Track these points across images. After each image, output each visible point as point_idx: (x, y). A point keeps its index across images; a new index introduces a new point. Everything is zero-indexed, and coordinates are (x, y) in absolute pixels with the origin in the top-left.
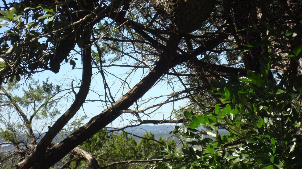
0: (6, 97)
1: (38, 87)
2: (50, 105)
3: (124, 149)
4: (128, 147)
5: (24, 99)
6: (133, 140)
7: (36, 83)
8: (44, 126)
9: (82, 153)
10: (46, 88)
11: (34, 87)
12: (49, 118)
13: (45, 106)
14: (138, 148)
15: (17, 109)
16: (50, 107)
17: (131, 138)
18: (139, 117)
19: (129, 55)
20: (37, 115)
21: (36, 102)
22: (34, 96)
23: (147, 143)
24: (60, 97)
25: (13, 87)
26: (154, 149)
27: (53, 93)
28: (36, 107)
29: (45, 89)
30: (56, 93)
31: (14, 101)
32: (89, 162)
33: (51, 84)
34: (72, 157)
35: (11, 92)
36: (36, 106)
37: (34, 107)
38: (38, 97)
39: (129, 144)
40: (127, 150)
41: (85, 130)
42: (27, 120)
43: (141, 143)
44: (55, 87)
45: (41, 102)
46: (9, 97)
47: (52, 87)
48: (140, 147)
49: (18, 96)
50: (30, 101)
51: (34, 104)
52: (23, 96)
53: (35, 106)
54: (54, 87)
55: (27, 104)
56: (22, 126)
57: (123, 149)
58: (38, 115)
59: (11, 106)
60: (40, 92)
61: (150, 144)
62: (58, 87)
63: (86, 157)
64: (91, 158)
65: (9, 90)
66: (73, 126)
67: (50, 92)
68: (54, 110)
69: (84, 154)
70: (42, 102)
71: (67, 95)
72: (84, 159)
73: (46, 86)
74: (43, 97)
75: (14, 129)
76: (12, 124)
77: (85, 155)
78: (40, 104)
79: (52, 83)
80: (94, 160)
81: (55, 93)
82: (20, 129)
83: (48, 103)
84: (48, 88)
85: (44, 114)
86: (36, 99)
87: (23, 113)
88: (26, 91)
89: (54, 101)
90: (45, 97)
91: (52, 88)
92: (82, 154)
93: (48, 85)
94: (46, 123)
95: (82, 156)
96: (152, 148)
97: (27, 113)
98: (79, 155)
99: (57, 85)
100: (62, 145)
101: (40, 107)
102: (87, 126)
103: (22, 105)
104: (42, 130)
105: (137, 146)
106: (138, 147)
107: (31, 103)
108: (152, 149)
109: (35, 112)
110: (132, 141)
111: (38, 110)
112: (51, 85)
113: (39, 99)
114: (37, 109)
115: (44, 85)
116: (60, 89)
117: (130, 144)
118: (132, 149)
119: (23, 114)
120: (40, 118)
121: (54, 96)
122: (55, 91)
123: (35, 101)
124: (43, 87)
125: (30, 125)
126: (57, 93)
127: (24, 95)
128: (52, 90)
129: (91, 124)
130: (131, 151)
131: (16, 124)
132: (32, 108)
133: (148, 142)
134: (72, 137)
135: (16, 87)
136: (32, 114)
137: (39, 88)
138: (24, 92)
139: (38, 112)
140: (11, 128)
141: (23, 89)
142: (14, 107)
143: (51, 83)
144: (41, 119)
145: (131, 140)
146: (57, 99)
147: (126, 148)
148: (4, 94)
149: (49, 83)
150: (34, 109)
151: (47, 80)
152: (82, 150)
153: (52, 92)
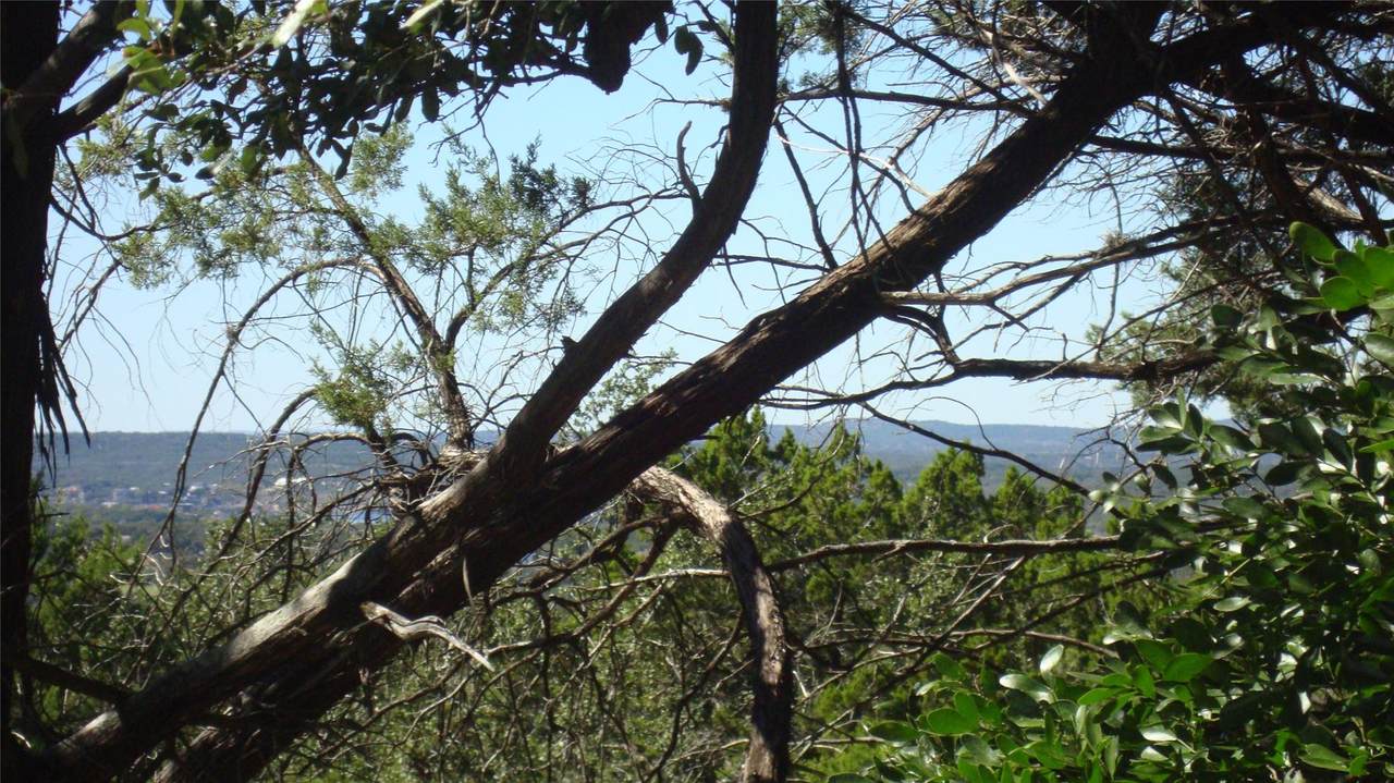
0: (344, 225)
1: (492, 185)
2: (541, 269)
3: (843, 515)
4: (861, 504)
5: (426, 237)
6: (884, 471)
7: (482, 164)
8: (512, 367)
9: (685, 493)
10: (527, 189)
11: (473, 184)
12: (533, 330)
13: (522, 272)
14: (905, 511)
15: (392, 283)
16: (539, 278)
17: (874, 464)
18: (948, 343)
19: (916, 49)
20: (481, 313)
21: (479, 251)
22: (472, 226)
23: (947, 492)
24: (588, 237)
25: (378, 181)
26: (982, 523)
27: (559, 214)
28: (476, 277)
29: (521, 194)
30: (571, 217)
31: (379, 243)
32: (716, 536)
33: (550, 173)
34: (634, 510)
35: (368, 204)
36: (478, 272)
37: (470, 276)
38: (488, 230)
39: (868, 490)
40: (858, 520)
41: (721, 371)
42: (437, 337)
43: (921, 491)
44: (567, 189)
45: (501, 254)
46: (357, 227)
47: (555, 185)
48: (915, 508)
49: (397, 222)
50: (452, 246)
51: (471, 264)
52: (422, 222)
53: (471, 269)
54: (562, 186)
55: (436, 262)
56: (411, 359)
57: (837, 512)
58: (487, 313)
59: (366, 269)
60: (498, 207)
61: (961, 497)
62: (582, 188)
63: (701, 515)
64: (725, 518)
65: (359, 193)
66: (611, 398)
67: (543, 210)
68: (559, 297)
69: (690, 499)
70: (507, 255)
71: (620, 226)
72: (693, 523)
73: (528, 179)
74: (511, 231)
75: (375, 373)
76: (368, 348)
77: (696, 504)
78: (496, 261)
79: (553, 166)
80: (735, 530)
81: (565, 214)
82: (402, 376)
83: (534, 259)
84: (534, 189)
85: (515, 309)
86: (478, 241)
87: (416, 304)
88: (434, 200)
89: (560, 252)
90: (520, 229)
91: (554, 191)
92: (683, 499)
93: (535, 177)
94: (521, 352)
95: (685, 507)
96: (973, 513)
97: (436, 304)
98: (668, 505)
99: (576, 176)
100: (612, 438)
101: (494, 278)
102: (729, 354)
103: (418, 264)
104: (502, 384)
105: (904, 504)
106: (909, 508)
107: (457, 258)
108: (971, 519)
109: (473, 299)
110: (879, 480)
111: (485, 293)
112: (548, 179)
113: (493, 239)
114: (480, 288)
115: (516, 176)
116: (591, 194)
117: (873, 490)
118: (877, 516)
119: (415, 307)
120: (497, 329)
121: (562, 226)
122: (567, 206)
123: (475, 246)
124: (513, 182)
125: (449, 357)
126: (575, 218)
127: (428, 220)
128: (555, 201)
129: (745, 348)
130: (872, 524)
131: (388, 348)
132: (459, 281)
133: (953, 489)
134: (658, 404)
135: (388, 182)
136: (457, 311)
137: (494, 189)
138: (428, 205)
139: (485, 299)
140: (365, 366)
141: (422, 191)
142: (375, 273)
143: (547, 167)
144: (500, 332)
145: (875, 472)
146: (573, 245)
147: (854, 507)
148: (336, 212)
149: (539, 167)
150: (469, 285)
151: (532, 153)
152: (682, 482)
153: (555, 211)
